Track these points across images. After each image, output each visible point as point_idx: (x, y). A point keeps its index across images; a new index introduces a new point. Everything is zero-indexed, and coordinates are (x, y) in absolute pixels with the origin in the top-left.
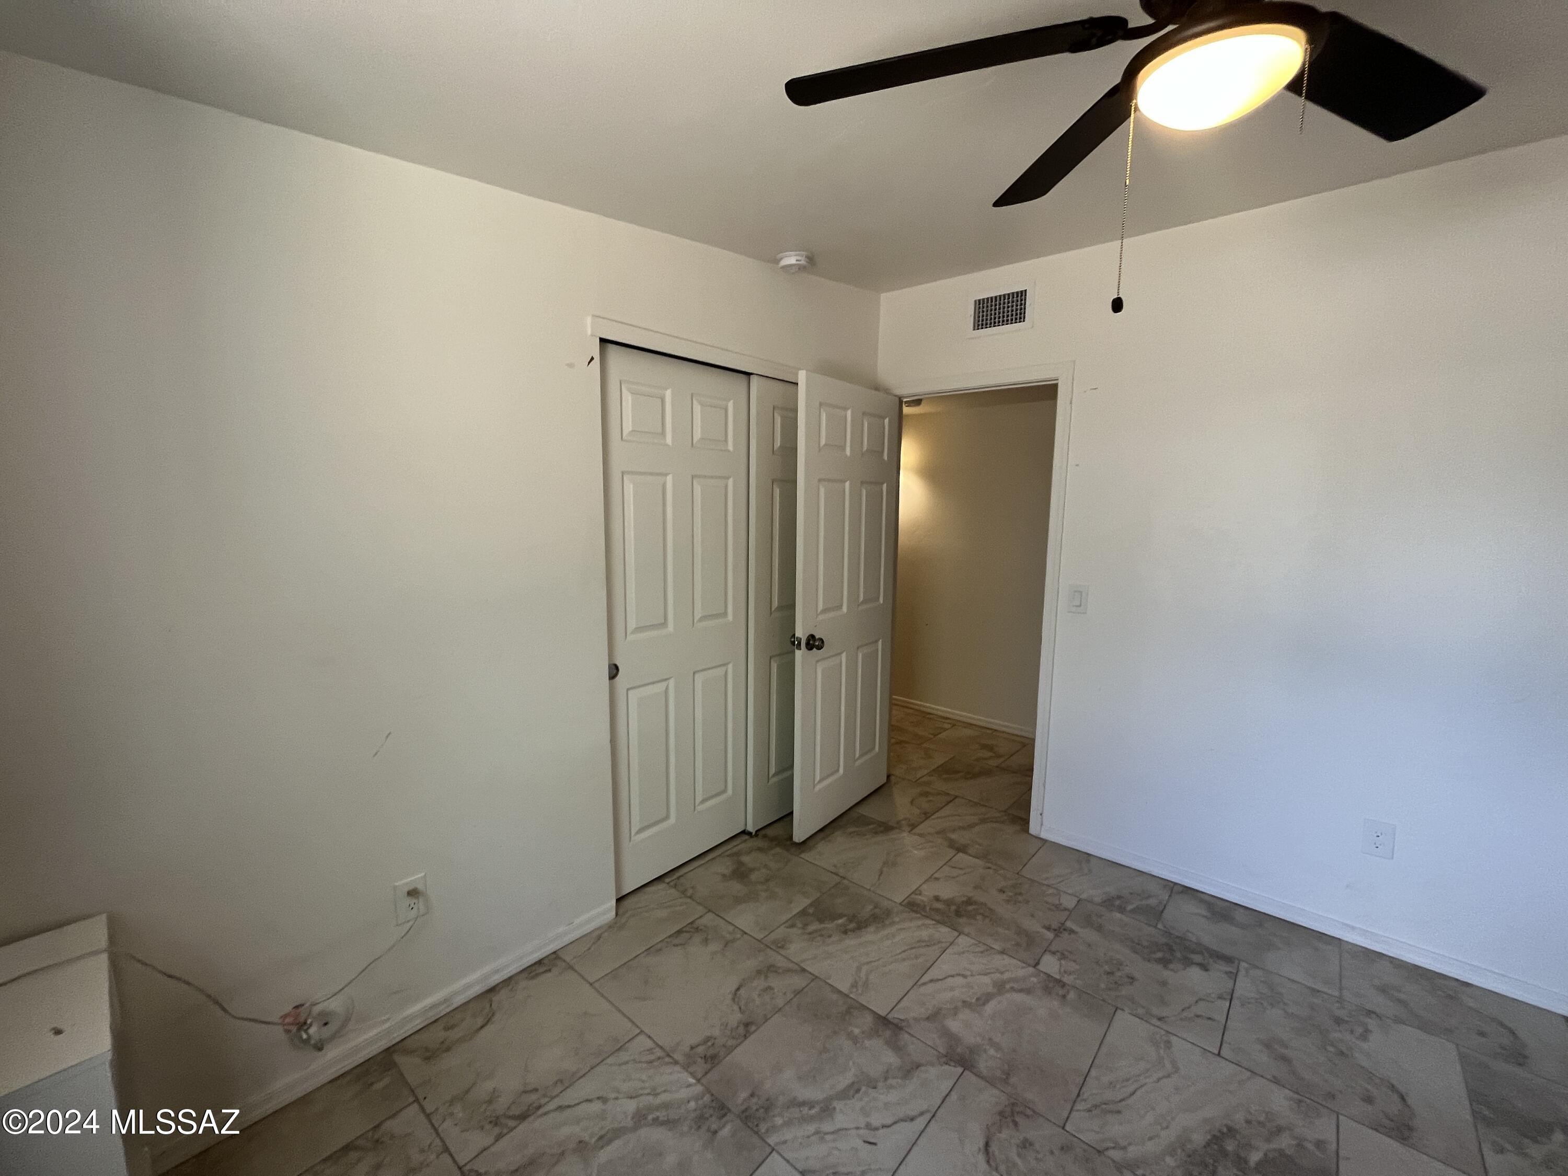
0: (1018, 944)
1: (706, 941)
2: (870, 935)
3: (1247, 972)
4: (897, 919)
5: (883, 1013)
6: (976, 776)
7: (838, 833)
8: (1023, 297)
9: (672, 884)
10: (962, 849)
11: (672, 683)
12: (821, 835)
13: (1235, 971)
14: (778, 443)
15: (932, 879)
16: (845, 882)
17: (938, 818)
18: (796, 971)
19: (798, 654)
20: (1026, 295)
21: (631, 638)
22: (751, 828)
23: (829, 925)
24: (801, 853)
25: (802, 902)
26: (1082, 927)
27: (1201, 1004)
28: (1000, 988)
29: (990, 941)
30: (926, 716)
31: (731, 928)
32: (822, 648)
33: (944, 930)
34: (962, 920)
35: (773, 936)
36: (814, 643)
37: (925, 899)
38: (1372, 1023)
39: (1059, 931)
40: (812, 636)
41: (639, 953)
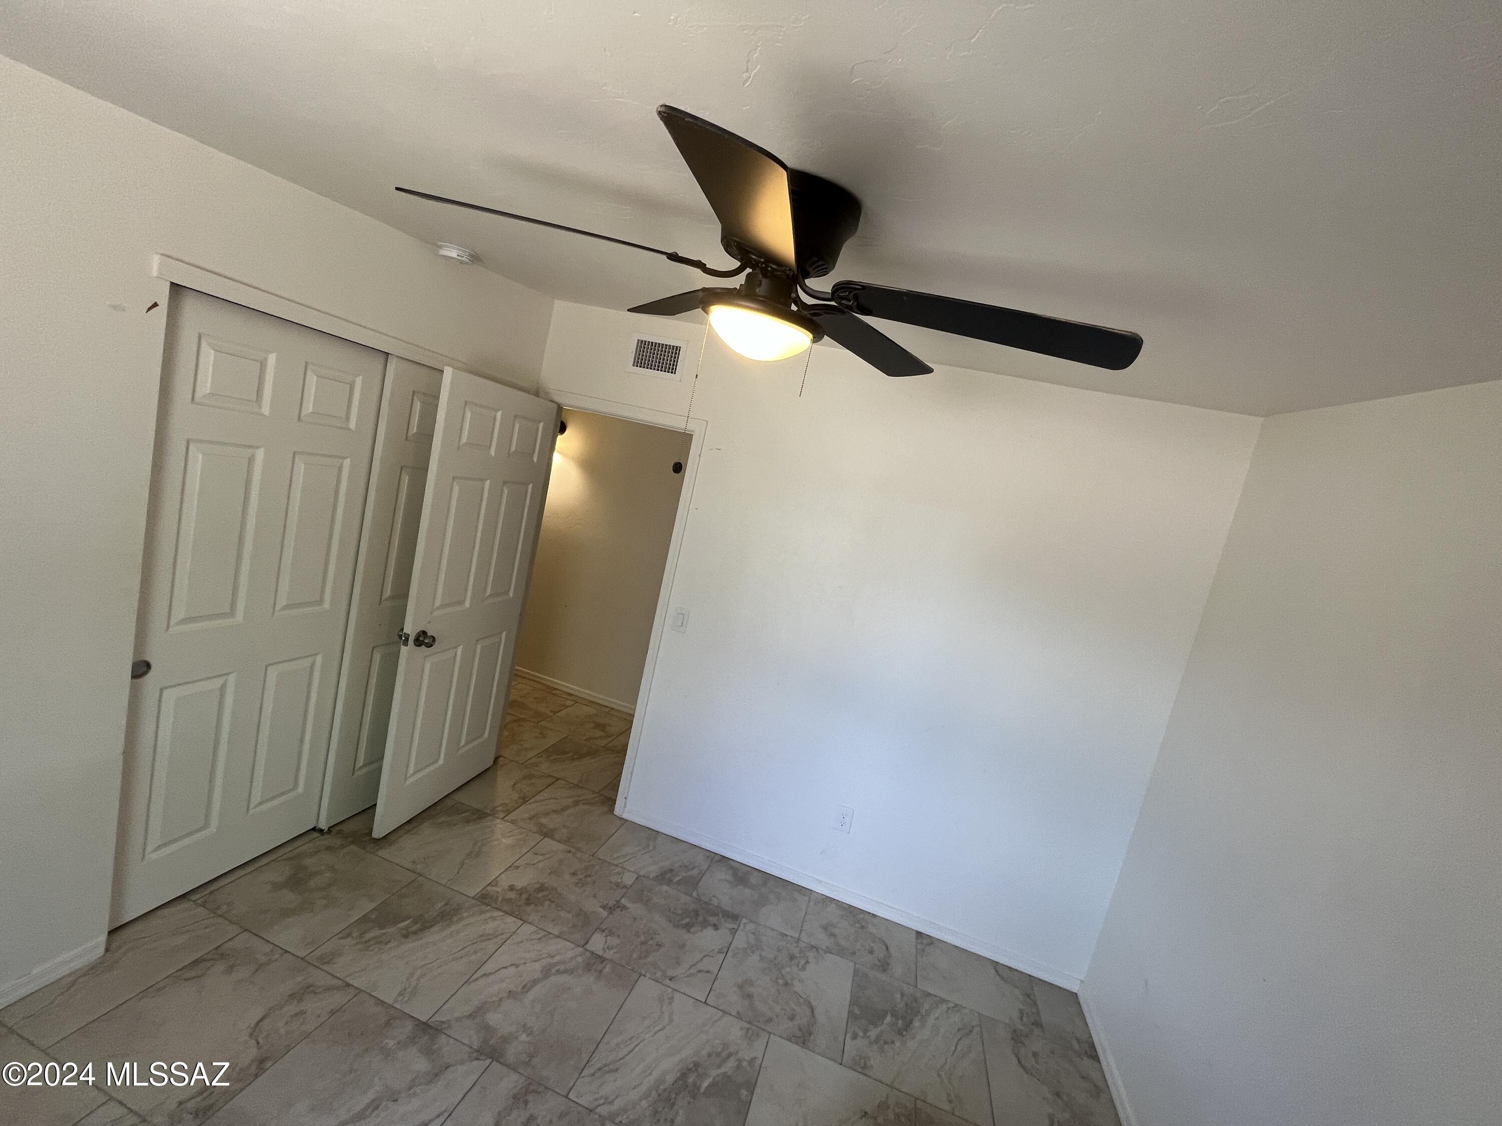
0: (574, 926)
1: (231, 969)
2: (433, 936)
3: (745, 926)
4: (465, 915)
5: (424, 1019)
6: (581, 756)
7: (427, 824)
8: (678, 351)
9: (199, 902)
10: (547, 833)
11: (232, 679)
12: (407, 828)
13: (736, 928)
14: (414, 430)
15: (513, 867)
16: (421, 879)
17: (536, 802)
18: (338, 988)
19: (404, 650)
20: (680, 351)
21: (174, 629)
22: (323, 825)
23: (390, 930)
24: (377, 850)
25: (366, 906)
26: (633, 903)
27: (706, 959)
28: (547, 972)
29: (550, 928)
30: (551, 690)
31: (268, 948)
32: (432, 646)
33: (510, 920)
34: (529, 909)
35: (318, 953)
36: (423, 639)
37: (498, 889)
38: (811, 955)
39: (616, 907)
40: (424, 633)
41: (131, 996)
